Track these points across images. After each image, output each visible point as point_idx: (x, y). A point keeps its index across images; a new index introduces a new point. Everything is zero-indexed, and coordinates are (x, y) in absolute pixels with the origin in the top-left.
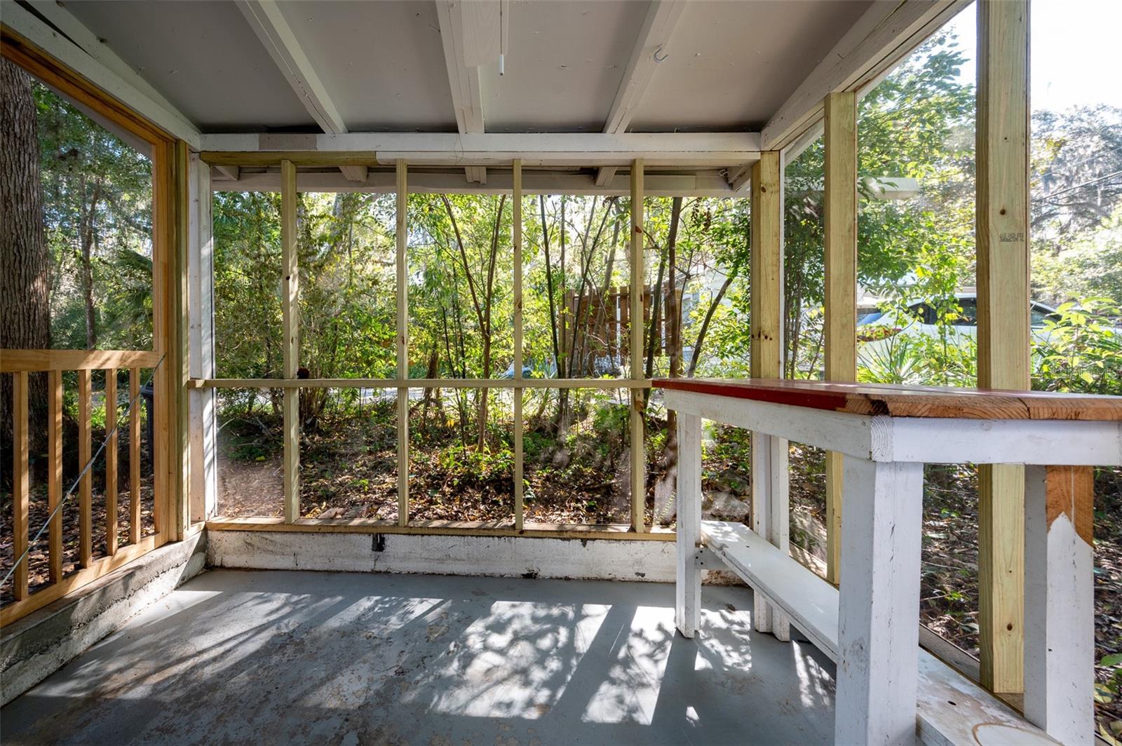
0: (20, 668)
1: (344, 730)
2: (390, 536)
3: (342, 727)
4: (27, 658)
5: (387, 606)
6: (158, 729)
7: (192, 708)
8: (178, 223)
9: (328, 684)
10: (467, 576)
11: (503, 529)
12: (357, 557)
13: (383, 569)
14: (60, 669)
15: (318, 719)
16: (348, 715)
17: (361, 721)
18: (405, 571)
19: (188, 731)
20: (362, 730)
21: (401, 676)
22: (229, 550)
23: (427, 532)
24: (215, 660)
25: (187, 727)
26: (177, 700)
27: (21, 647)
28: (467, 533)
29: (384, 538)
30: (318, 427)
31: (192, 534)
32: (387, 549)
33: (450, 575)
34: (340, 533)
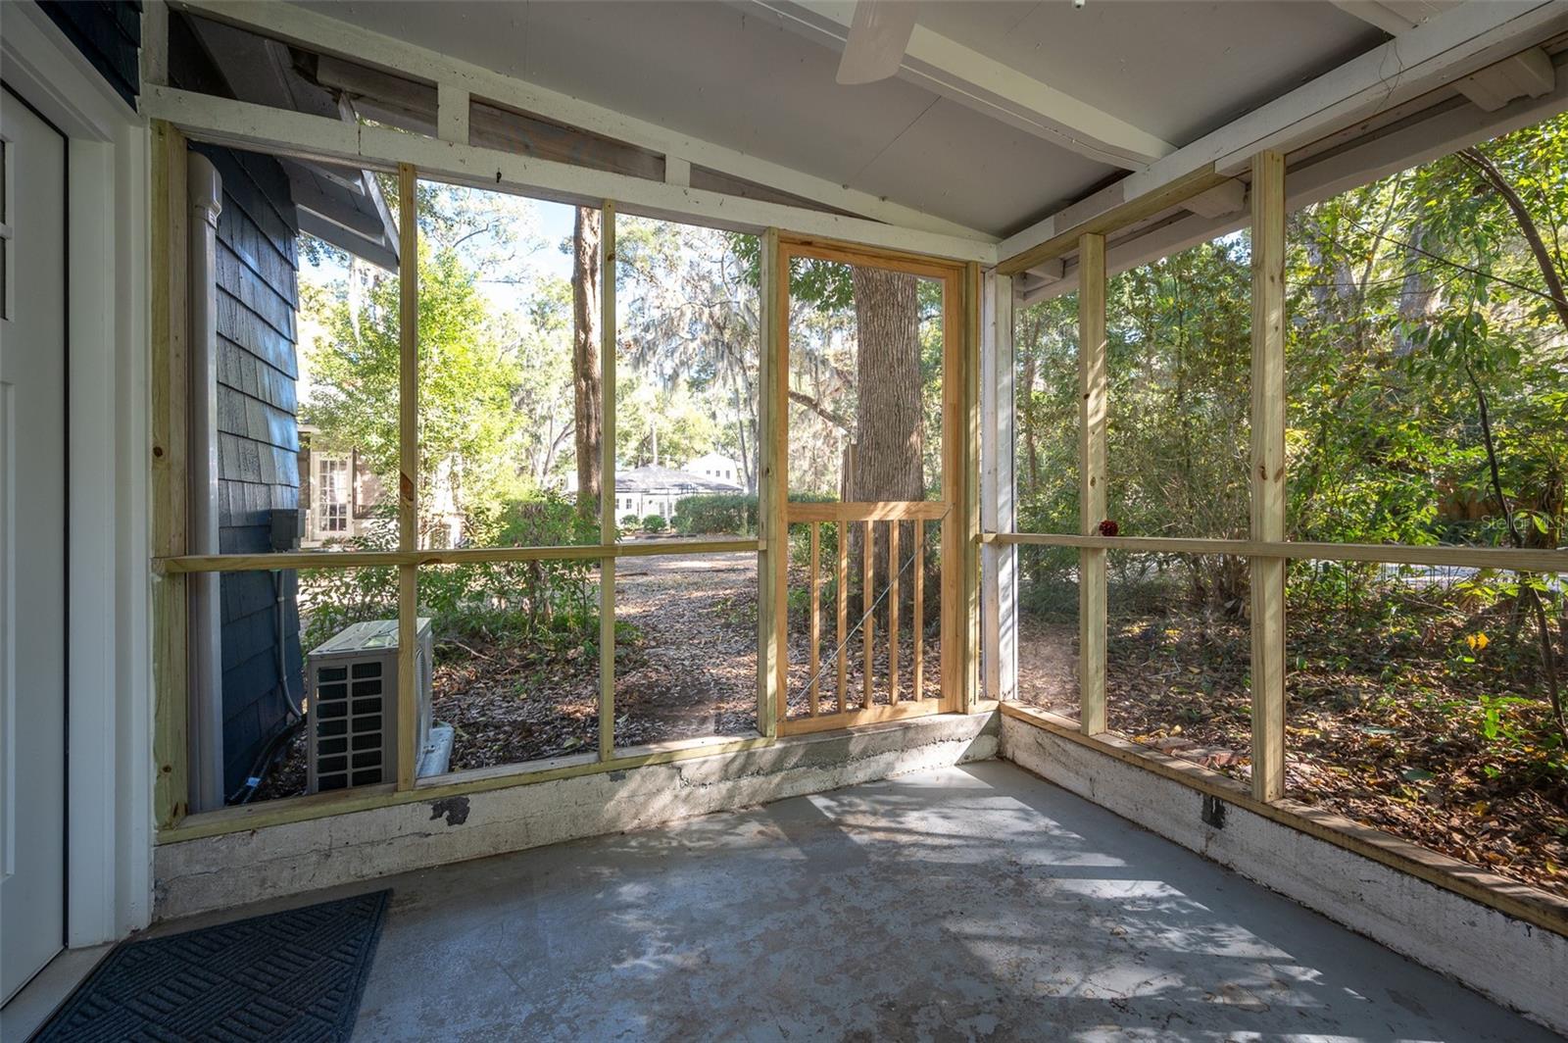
0: (804, 773)
1: (987, 1008)
2: (1235, 809)
3: (988, 1003)
4: (809, 767)
5: (1184, 912)
6: (850, 878)
7: (884, 879)
8: (967, 358)
9: (1016, 948)
10: (1407, 958)
11: (1523, 901)
12: (1177, 820)
13: (1222, 860)
14: (835, 790)
15: (972, 974)
16: (1007, 996)
17: (1015, 1015)
18: (1262, 881)
19: (866, 896)
20: (1006, 1026)
21: (1115, 1010)
22: (1021, 742)
23: (1308, 829)
24: (934, 848)
25: (868, 892)
26: (881, 863)
27: (805, 755)
28: (1408, 868)
29: (1224, 808)
30: (1242, 616)
31: (982, 710)
32: (1229, 829)
33: (1361, 935)
34: (1153, 772)
